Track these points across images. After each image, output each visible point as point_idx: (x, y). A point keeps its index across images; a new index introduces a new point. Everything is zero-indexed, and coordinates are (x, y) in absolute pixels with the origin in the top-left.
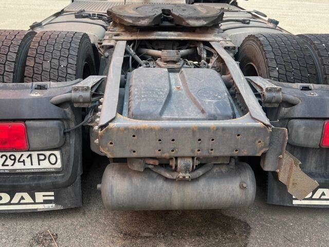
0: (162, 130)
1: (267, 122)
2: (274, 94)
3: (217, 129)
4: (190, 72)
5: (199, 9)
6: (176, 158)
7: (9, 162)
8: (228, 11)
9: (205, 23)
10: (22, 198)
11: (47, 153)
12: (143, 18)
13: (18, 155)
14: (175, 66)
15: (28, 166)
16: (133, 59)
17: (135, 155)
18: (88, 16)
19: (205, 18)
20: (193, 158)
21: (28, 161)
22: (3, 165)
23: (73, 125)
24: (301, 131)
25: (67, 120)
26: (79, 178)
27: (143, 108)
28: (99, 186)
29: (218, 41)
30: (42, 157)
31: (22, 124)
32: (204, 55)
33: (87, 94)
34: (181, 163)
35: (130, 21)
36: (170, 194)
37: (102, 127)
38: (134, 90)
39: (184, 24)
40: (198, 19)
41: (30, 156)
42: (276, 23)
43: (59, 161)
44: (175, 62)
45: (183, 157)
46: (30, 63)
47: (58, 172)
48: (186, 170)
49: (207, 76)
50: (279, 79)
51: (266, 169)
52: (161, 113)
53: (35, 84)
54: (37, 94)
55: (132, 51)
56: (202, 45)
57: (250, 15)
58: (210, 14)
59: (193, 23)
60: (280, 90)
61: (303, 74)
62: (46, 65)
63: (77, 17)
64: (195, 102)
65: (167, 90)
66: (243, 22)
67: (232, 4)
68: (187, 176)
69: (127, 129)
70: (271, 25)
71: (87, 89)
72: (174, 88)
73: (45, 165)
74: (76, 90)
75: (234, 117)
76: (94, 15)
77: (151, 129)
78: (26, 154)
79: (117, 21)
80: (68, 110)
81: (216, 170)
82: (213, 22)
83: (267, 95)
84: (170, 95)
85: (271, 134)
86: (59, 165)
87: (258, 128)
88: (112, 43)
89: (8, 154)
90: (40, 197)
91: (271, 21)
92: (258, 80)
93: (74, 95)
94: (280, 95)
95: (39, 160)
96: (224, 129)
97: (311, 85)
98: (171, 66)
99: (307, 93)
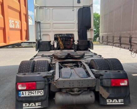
0: (70, 81)
1: (95, 78)
2: (97, 73)
3: (83, 80)
4: (76, 69)
5: (78, 53)
6: (74, 88)
7: (30, 94)
8: (86, 53)
9: (79, 57)
10: (32, 105)
11: (40, 91)
12: (63, 56)
13: (32, 91)
14: (72, 68)
15: (35, 95)
16: (61, 67)
17: (64, 87)
18: (45, 56)
19: (79, 55)
20: (78, 88)
21: (35, 93)
22: (28, 95)
23: (47, 83)
24: (105, 82)
25: (46, 81)
26: (48, 98)
27: (65, 76)
28: (54, 98)
29: (83, 61)
30: (39, 92)
31: (35, 83)
32: (80, 65)
33: (51, 74)
34: (75, 89)
35: (59, 57)
36: (73, 99)
37: (56, 80)
38: (63, 73)
39: (74, 57)
40: (77, 56)
41: (36, 92)
42: (101, 56)
43: (43, 93)
44: (72, 67)
45: (75, 88)
46: (35, 68)
47: (42, 96)
48: (76, 91)
49: (80, 69)
50: (99, 70)
51: (96, 91)
52: (70, 77)
53: (37, 73)
54: (39, 75)
55: (60, 64)
56: (79, 63)
57: (94, 54)
58: (81, 54)
59: (76, 57)
60: (99, 72)
61: (106, 68)
62: (40, 68)
63: (42, 56)
64: (78, 75)
65: (71, 72)
66: (91, 56)
67: (89, 51)
68: (77, 93)
69: (62, 80)
70: (99, 57)
71: (51, 73)
72: (72, 72)
73: (39, 94)
74: (48, 73)
75: (87, 77)
76: (47, 56)
77: (68, 80)
78: (35, 91)
79: (56, 57)
80: (46, 79)
81: (84, 92)
82: (82, 56)
83: (96, 73)
84: (71, 74)
85: (96, 81)
86: (43, 94)
87: (93, 79)
88: (55, 63)
89: (30, 91)
90: (37, 104)
91: (99, 55)
92: (93, 70)
93: (48, 75)
94: (99, 73)
95: (38, 93)
96: (85, 80)
97: (107, 71)
98: (71, 68)
99: (106, 73)
